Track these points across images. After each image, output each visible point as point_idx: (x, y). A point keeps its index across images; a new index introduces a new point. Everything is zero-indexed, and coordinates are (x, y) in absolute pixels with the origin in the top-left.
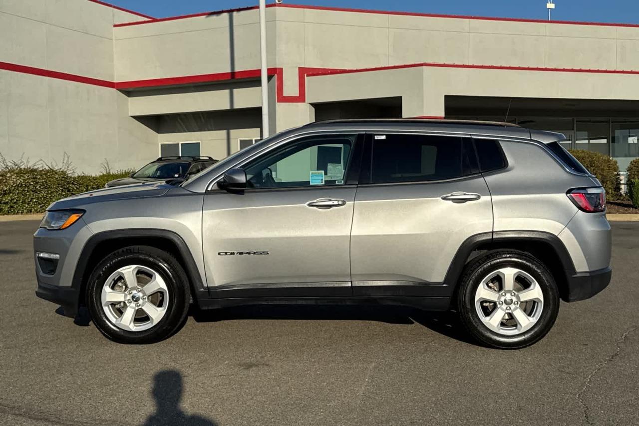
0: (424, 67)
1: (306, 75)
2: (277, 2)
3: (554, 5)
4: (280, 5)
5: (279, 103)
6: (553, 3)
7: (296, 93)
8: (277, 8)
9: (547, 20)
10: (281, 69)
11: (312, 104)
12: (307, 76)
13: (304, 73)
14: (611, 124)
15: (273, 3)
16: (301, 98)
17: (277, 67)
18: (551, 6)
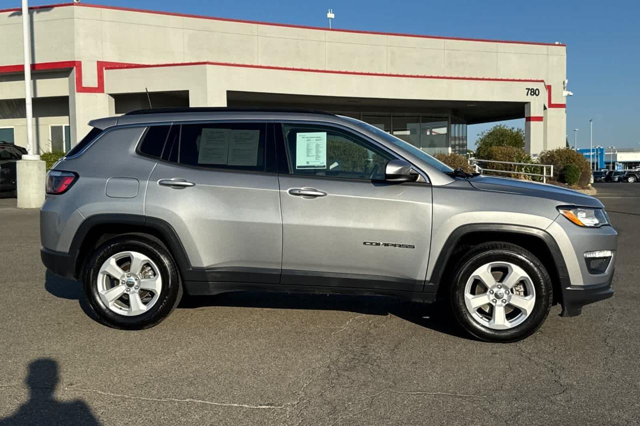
0: (207, 65)
1: (104, 68)
2: (76, 2)
3: (333, 15)
4: (78, 4)
5: (78, 93)
6: (333, 13)
7: (95, 84)
8: (75, 7)
9: (327, 27)
10: (80, 63)
11: (111, 95)
12: (106, 69)
13: (103, 66)
14: (392, 118)
15: (72, 2)
16: (100, 89)
17: (76, 60)
18: (331, 15)
